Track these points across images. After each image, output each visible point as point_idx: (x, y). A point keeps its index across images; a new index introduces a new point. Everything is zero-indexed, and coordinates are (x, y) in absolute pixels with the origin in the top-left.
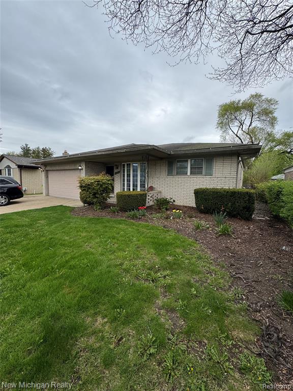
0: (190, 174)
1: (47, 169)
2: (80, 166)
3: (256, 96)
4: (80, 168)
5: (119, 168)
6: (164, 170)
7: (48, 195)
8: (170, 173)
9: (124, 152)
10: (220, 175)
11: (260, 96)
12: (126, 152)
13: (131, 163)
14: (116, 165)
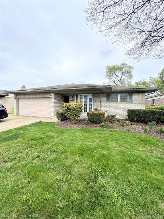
0: (120, 101)
1: (18, 97)
2: (51, 96)
3: (124, 64)
4: (50, 97)
5: (74, 97)
6: (104, 99)
7: (18, 115)
8: (108, 101)
9: (90, 89)
10: (136, 102)
11: (126, 64)
12: (92, 88)
13: (79, 95)
14: (72, 96)
